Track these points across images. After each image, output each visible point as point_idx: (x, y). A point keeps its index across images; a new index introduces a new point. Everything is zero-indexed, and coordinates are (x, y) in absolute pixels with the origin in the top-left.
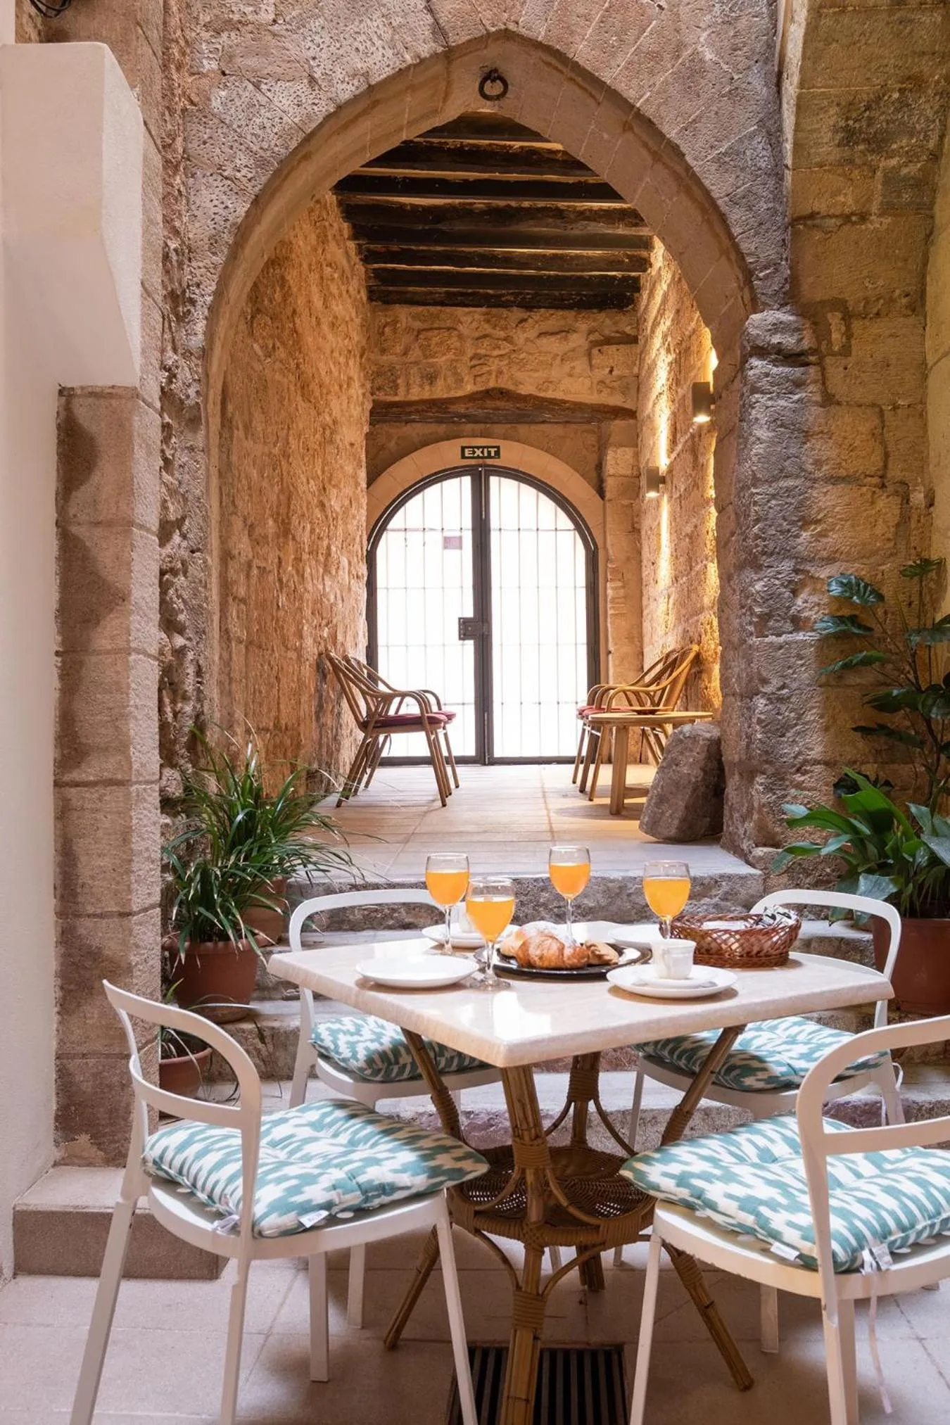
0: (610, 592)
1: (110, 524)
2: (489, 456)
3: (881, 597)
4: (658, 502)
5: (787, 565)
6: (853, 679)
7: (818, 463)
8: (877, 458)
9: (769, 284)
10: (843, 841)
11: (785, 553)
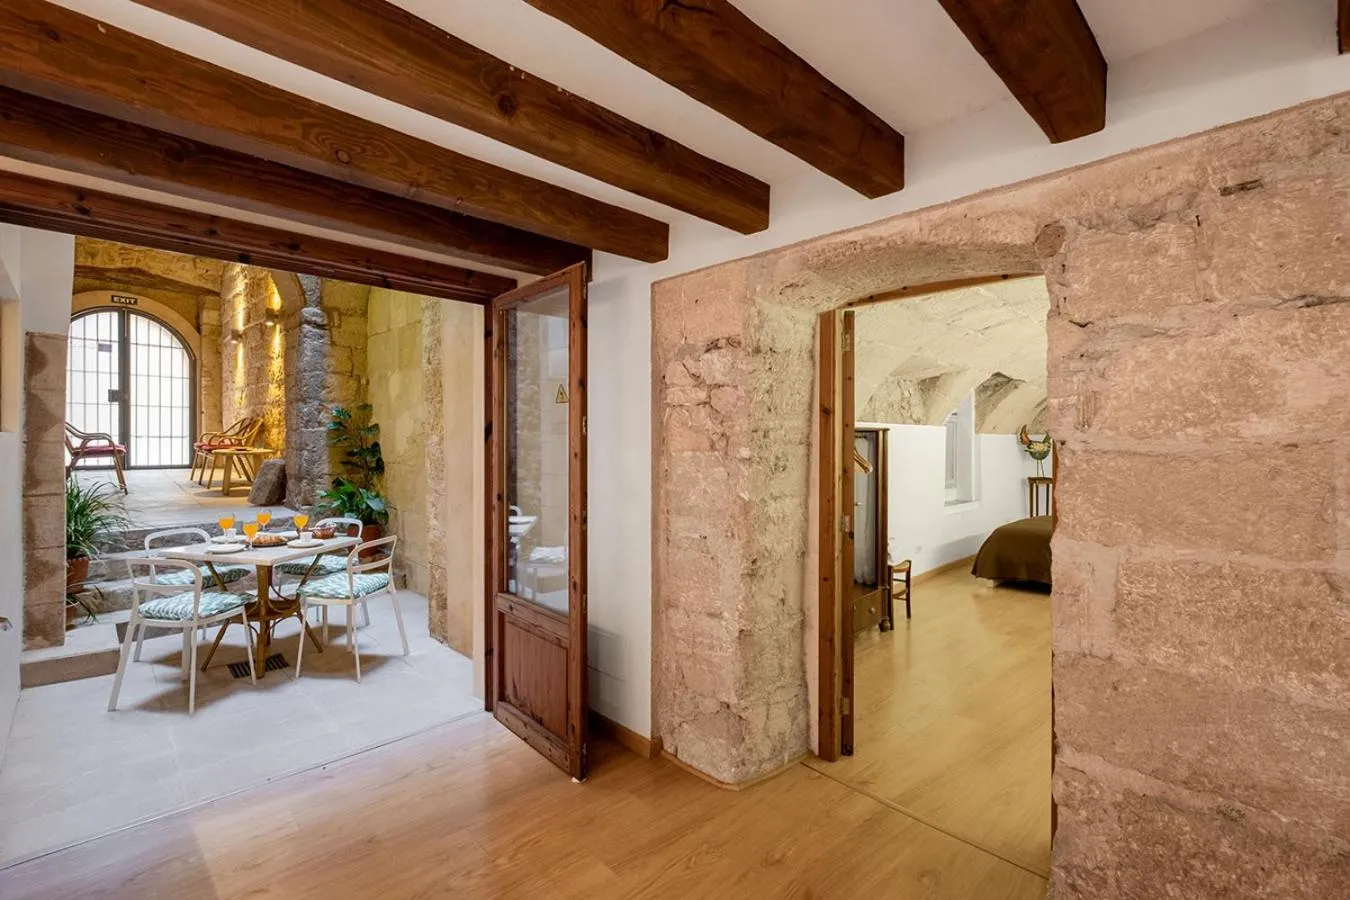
0: (204, 383)
1: (53, 390)
2: (130, 303)
3: (350, 416)
4: (236, 346)
5: (316, 403)
6: (339, 445)
7: (329, 366)
8: (350, 366)
9: (312, 297)
10: (339, 502)
11: (316, 398)
